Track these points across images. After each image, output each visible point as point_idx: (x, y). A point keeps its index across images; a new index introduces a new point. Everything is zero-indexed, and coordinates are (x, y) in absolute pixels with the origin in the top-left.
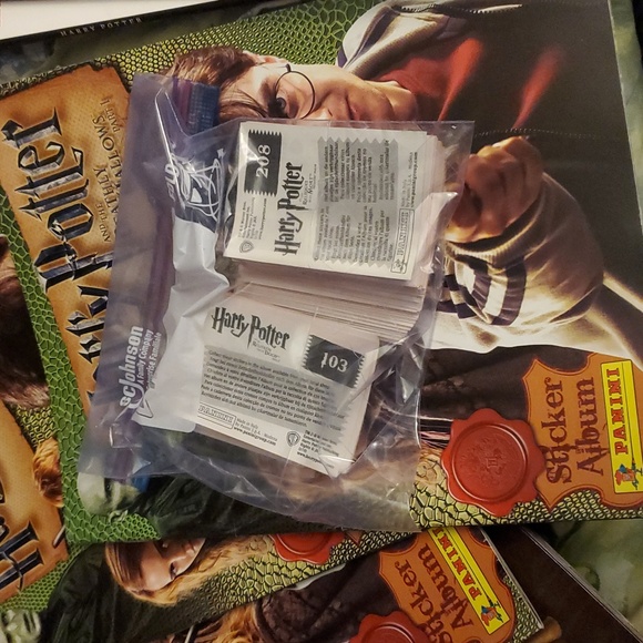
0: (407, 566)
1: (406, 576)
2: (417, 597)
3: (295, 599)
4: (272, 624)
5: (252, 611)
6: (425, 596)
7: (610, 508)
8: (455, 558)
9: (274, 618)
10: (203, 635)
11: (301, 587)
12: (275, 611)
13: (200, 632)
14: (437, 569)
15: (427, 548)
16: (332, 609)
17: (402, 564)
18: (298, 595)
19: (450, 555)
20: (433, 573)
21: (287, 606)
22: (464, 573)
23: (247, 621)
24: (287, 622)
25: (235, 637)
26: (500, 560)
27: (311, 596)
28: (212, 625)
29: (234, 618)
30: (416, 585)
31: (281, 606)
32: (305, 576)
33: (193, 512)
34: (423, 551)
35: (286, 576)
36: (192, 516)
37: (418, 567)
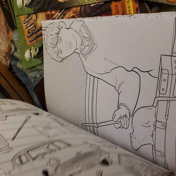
0: (118, 5)
1: (116, 8)
2: (117, 12)
3: (89, 8)
4: (82, 12)
5: (79, 8)
6: (119, 12)
7: (167, 1)
8: (129, 6)
9: (83, 11)
10: (66, 11)
11: (92, 5)
12: (84, 10)
13: (65, 11)
14: (124, 7)
15: (124, 2)
16: (97, 12)
17: (117, 5)
18: (90, 7)
19: (128, 5)
20: (122, 8)
21: (87, 9)
22: (129, 9)
23: (77, 10)
24: (86, 13)
25: (73, 13)
26: (138, 7)
27: (93, 8)
28: (69, 10)
29: (74, 9)
30: (118, 10)
31: (86, 9)
32: (94, 2)
33: (40, 6)
34: (122, 3)
35: (90, 1)
36: (40, 7)
37: (120, 6)
